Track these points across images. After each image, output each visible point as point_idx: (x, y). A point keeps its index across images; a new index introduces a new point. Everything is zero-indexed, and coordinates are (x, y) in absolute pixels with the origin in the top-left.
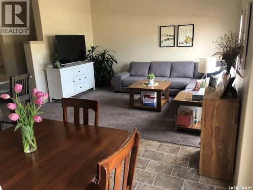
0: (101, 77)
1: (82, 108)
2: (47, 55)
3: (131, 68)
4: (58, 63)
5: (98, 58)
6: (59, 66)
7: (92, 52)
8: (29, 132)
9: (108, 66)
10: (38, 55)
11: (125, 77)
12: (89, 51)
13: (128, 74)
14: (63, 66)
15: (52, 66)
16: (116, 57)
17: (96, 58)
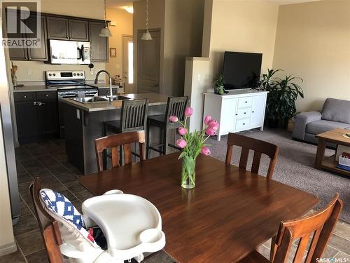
0: (275, 113)
1: (253, 151)
2: (210, 76)
3: (326, 107)
4: (222, 87)
5: (275, 87)
6: (222, 92)
7: (268, 78)
8: (190, 164)
9: (288, 100)
10: (199, 76)
11: (313, 119)
12: (264, 76)
13: (319, 117)
14: (227, 92)
15: (213, 91)
16: (303, 89)
17: (272, 86)
